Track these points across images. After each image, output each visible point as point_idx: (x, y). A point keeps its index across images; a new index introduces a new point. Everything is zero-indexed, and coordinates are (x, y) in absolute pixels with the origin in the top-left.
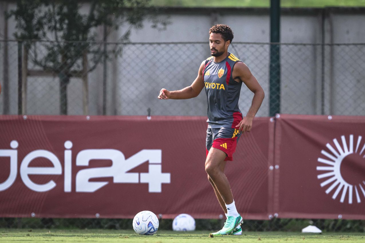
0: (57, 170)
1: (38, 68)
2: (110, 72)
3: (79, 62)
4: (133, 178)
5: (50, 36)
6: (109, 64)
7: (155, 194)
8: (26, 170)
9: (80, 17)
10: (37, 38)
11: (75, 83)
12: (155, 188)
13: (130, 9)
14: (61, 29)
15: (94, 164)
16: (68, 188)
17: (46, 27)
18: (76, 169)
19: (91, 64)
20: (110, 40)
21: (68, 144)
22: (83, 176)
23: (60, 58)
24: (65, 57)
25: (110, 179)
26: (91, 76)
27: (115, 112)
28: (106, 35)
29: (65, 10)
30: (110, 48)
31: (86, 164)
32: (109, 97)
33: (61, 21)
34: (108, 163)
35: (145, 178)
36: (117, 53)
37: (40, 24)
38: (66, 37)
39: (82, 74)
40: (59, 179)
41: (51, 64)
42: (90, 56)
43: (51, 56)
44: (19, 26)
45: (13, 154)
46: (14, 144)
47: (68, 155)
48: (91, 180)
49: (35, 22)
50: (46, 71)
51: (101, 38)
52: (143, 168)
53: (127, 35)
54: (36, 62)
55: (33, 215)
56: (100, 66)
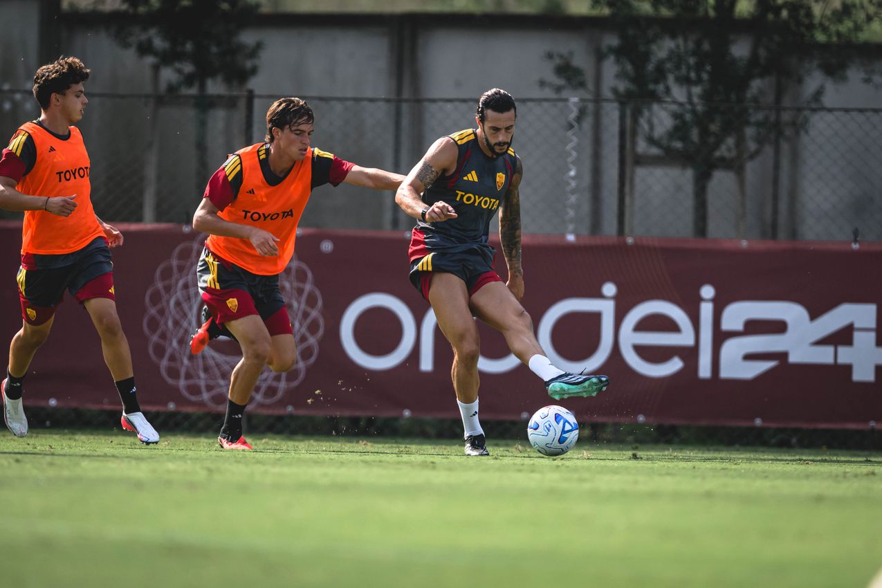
0: (685, 338)
1: (655, 151)
2: (785, 163)
3: (730, 141)
4: (825, 356)
5: (679, 93)
6: (785, 147)
7: (864, 385)
8: (629, 337)
9: (734, 61)
10: (654, 97)
11: (721, 181)
12: (863, 373)
13: (825, 47)
14: (699, 81)
15: (754, 327)
16: (705, 371)
17: (671, 79)
18: (720, 337)
19: (752, 146)
20: (787, 101)
21: (708, 292)
22: (733, 350)
23: (695, 134)
24: (705, 132)
25: (782, 356)
26: (751, 168)
27: (794, 234)
28: (780, 92)
29: (706, 46)
30: (786, 117)
31: (739, 327)
32: (783, 206)
33: (699, 67)
34: (778, 327)
35: (845, 355)
36: (799, 127)
37: (660, 74)
38: (707, 97)
39: (735, 165)
40: (690, 354)
41: (678, 145)
42: (750, 132)
43: (680, 130)
44: (621, 75)
45: (606, 308)
46: (609, 289)
47: (706, 310)
48: (749, 357)
49: (650, 67)
50: (669, 157)
51: (770, 98)
52: (843, 337)
53: (819, 93)
54: (651, 140)
55: (641, 418)
56: (769, 150)
